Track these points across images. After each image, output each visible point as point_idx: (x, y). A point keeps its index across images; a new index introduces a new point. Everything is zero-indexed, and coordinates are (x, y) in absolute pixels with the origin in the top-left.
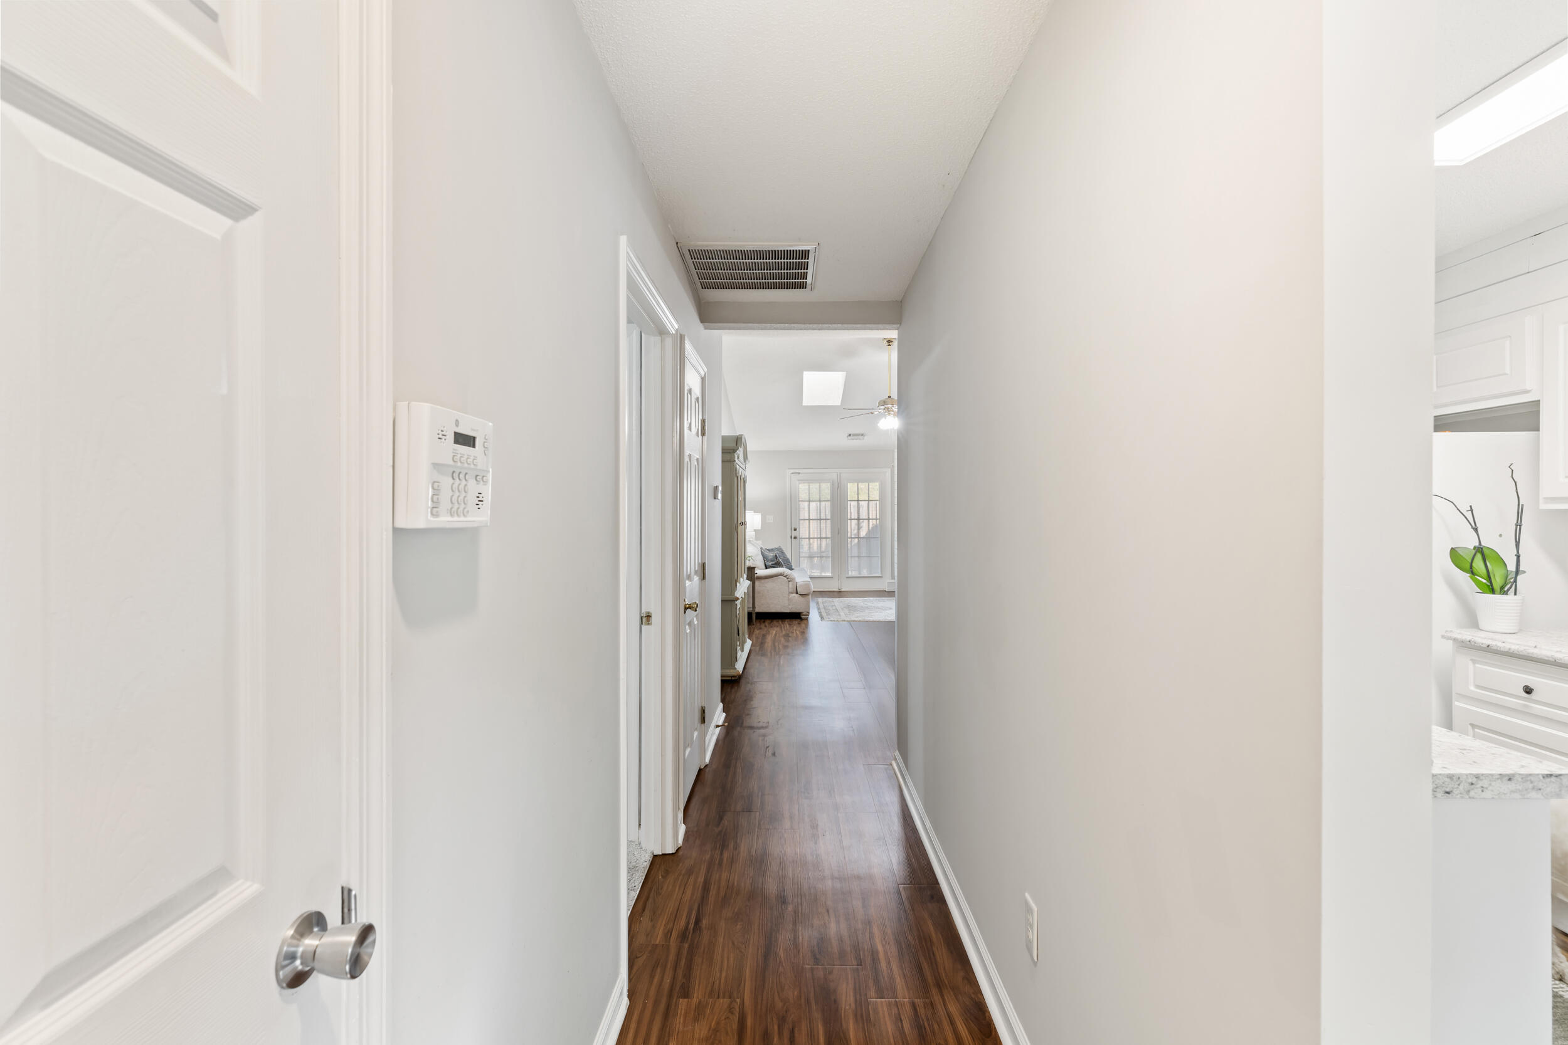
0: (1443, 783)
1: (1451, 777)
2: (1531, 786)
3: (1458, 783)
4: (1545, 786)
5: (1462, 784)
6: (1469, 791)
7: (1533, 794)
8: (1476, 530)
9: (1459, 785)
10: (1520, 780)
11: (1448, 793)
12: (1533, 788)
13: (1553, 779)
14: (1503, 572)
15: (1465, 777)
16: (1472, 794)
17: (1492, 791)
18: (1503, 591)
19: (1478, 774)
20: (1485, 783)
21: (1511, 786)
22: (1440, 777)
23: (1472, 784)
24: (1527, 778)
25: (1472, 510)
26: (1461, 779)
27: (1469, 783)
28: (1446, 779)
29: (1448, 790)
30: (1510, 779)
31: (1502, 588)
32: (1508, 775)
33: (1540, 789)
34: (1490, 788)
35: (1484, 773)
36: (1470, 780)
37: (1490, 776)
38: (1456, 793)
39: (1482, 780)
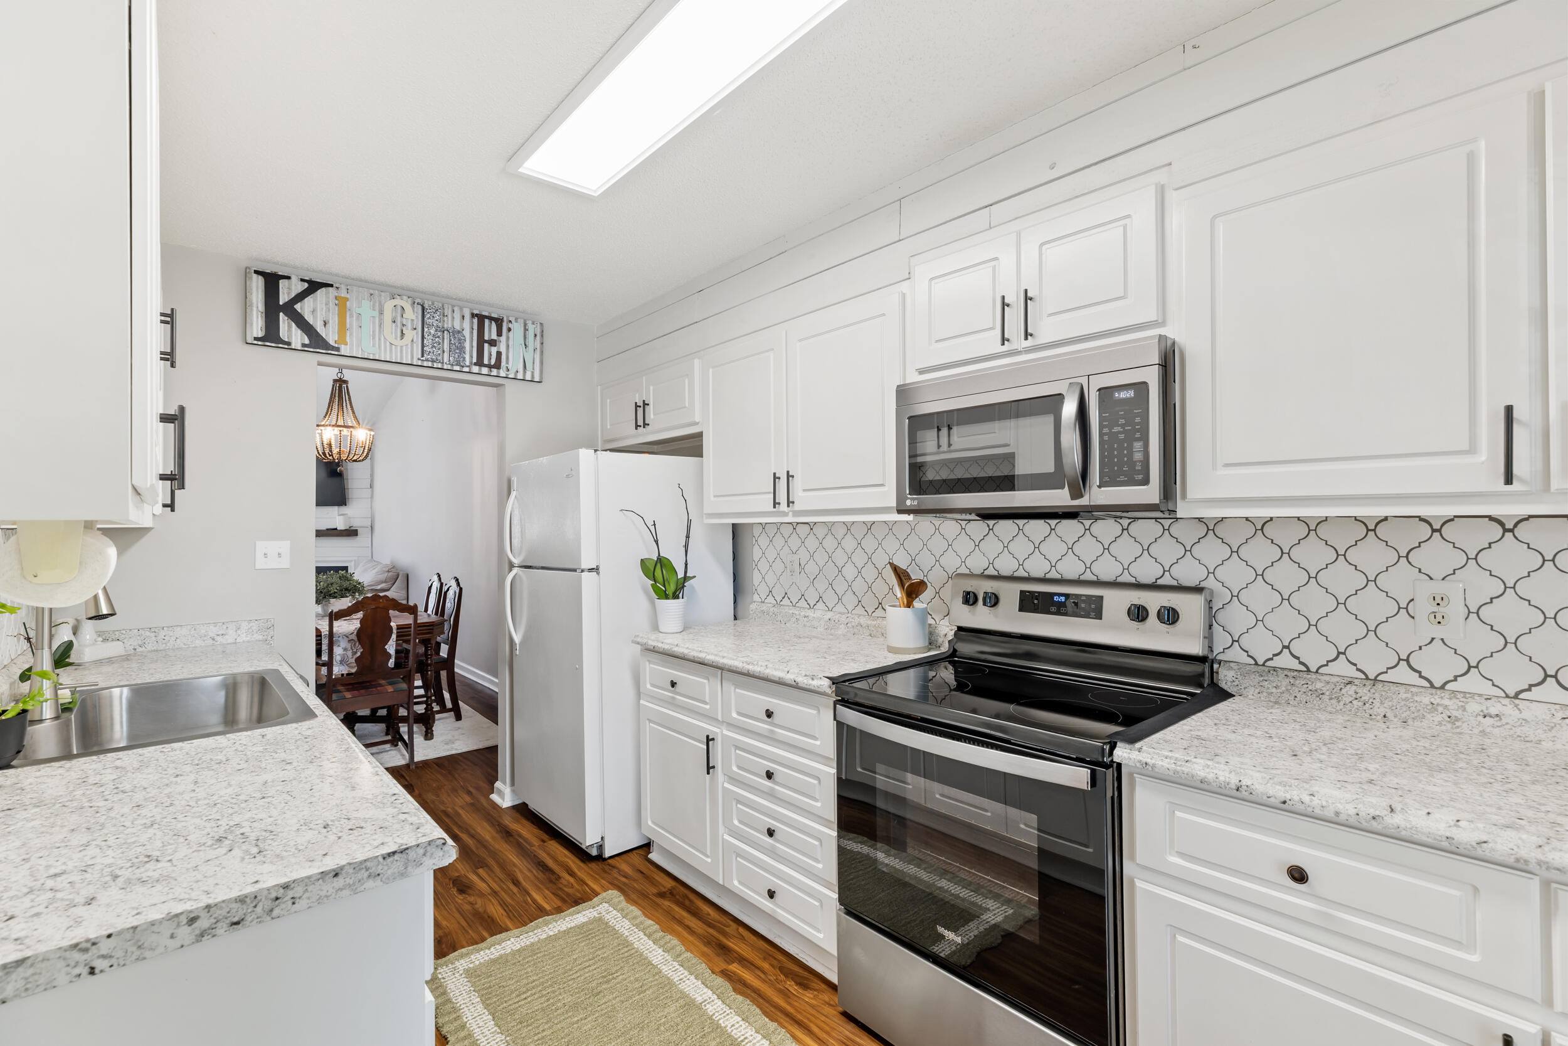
0: (228, 912)
1: (241, 900)
2: (366, 874)
3: (254, 904)
4: (386, 868)
5: (261, 904)
6: (271, 910)
7: (370, 884)
8: (657, 542)
9: (255, 907)
10: (351, 871)
11: (237, 923)
12: (369, 876)
13: (396, 857)
14: (675, 579)
15: (266, 892)
16: (276, 912)
17: (309, 898)
18: (675, 596)
19: (285, 883)
20: (297, 891)
21: (339, 882)
22: (223, 905)
23: (277, 899)
24: (360, 866)
25: (655, 525)
26: (259, 898)
27: (272, 900)
28: (234, 905)
29: (236, 920)
30: (336, 875)
31: (674, 593)
32: (334, 870)
33: (379, 875)
34: (306, 895)
35: (295, 878)
36: (274, 895)
37: (306, 880)
38: (250, 919)
39: (292, 889)
